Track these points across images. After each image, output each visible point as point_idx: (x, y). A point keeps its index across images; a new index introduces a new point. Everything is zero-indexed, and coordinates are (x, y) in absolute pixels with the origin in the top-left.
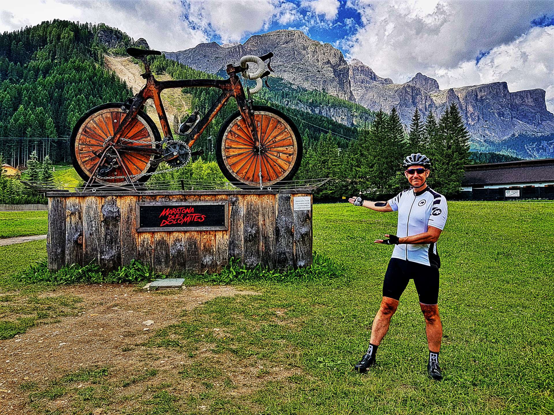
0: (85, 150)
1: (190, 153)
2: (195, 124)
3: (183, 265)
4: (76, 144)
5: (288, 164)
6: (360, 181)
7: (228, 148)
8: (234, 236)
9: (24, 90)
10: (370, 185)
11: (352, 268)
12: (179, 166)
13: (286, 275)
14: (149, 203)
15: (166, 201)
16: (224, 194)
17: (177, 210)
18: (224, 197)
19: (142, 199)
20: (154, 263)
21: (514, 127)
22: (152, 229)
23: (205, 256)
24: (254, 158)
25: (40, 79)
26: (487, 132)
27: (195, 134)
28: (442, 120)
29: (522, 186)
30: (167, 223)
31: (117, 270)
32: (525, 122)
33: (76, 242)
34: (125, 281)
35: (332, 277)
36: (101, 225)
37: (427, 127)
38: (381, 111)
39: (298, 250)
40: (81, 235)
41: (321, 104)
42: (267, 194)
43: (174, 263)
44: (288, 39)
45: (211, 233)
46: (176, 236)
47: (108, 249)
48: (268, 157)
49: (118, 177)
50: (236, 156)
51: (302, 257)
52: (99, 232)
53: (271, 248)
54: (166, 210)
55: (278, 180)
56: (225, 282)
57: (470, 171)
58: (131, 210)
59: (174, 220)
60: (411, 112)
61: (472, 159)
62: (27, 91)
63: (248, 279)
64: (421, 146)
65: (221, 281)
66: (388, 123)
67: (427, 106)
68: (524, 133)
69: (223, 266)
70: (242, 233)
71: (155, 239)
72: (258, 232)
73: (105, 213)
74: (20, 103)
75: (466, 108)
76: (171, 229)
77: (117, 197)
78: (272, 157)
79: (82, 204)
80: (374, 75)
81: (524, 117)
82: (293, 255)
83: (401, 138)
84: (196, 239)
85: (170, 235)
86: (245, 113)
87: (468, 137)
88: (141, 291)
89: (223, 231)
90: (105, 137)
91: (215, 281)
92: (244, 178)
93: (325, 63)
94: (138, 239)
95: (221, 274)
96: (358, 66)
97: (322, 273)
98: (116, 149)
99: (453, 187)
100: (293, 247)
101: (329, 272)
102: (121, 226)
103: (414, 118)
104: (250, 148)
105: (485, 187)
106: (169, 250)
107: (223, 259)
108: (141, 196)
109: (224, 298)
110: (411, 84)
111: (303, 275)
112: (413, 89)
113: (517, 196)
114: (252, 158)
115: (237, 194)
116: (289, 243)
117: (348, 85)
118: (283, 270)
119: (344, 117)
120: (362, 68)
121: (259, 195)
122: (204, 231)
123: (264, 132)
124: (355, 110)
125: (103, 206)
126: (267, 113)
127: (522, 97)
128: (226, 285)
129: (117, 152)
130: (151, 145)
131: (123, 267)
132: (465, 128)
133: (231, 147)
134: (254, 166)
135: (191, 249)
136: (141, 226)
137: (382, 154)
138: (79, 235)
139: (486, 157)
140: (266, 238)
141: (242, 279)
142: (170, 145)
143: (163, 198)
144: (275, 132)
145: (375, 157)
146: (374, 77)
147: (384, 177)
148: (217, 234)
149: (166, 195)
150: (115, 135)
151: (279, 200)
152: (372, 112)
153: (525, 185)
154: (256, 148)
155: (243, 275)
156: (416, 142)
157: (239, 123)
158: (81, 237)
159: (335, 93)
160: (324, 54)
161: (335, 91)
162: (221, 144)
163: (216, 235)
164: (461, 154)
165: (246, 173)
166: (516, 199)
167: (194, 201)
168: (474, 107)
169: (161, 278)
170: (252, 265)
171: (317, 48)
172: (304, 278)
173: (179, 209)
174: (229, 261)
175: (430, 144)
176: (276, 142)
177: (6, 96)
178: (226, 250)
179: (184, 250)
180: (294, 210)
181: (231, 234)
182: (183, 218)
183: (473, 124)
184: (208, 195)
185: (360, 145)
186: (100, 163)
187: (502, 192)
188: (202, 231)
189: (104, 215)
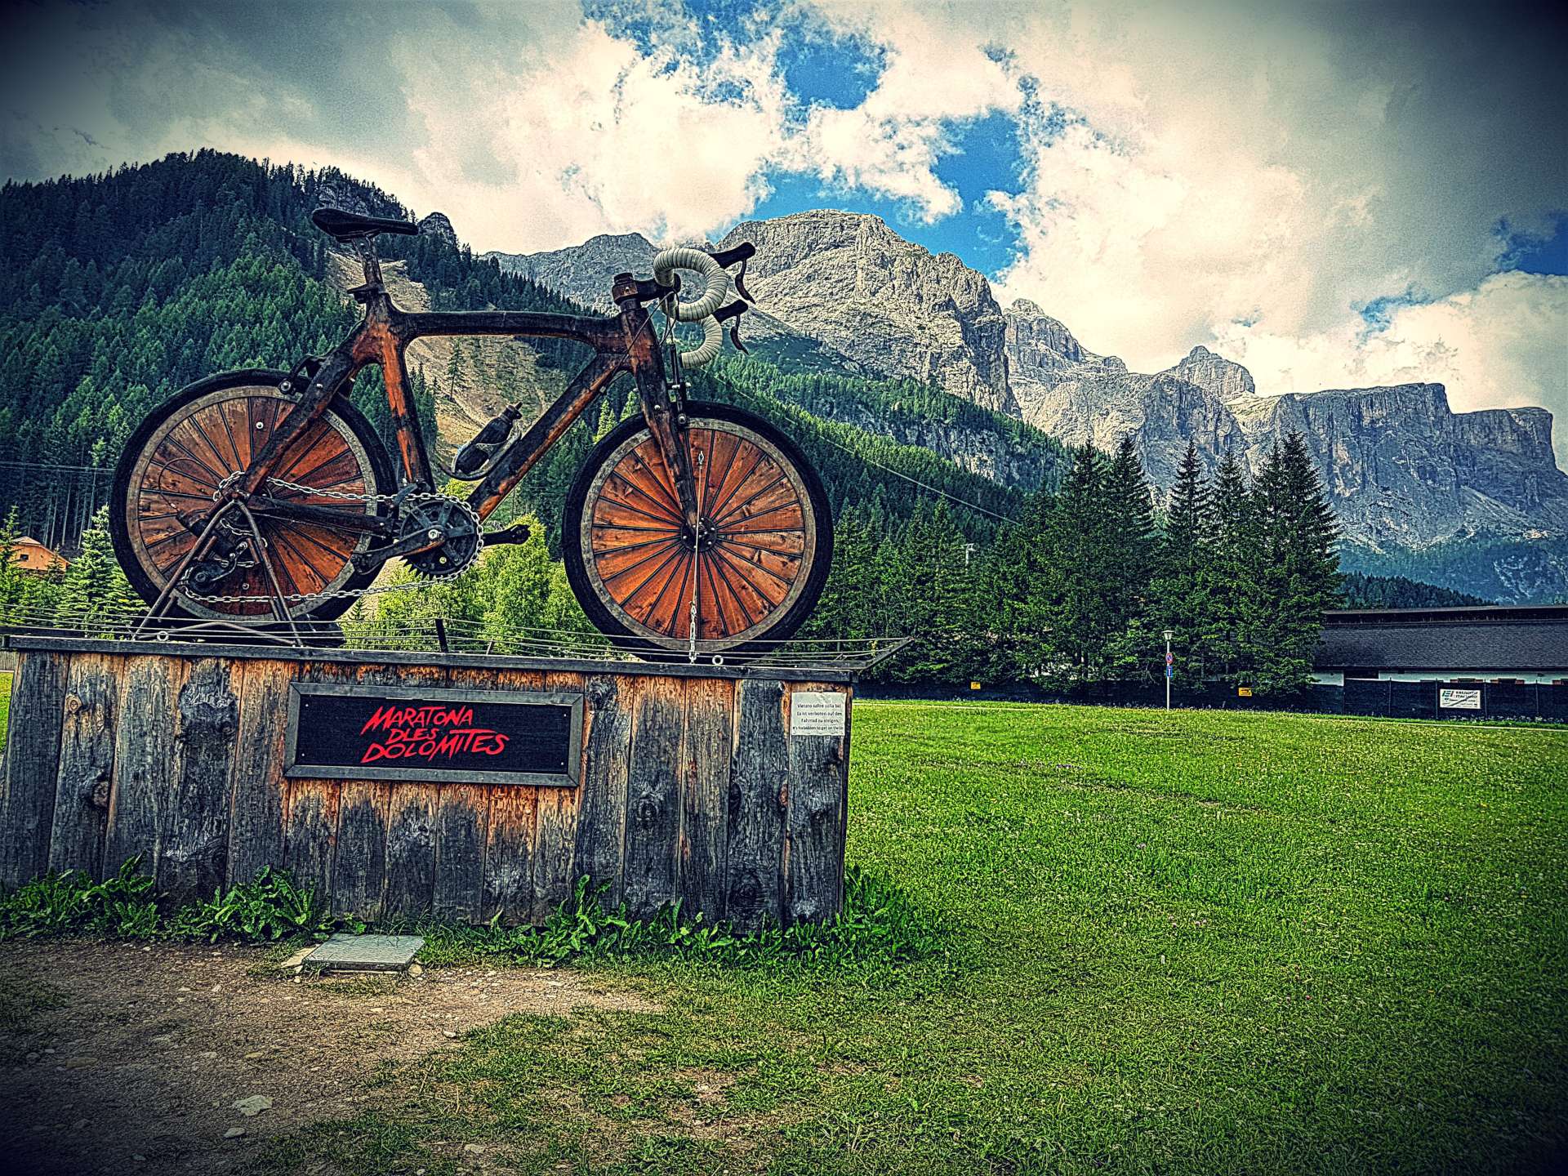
0: (159, 510)
1: (480, 535)
2: (506, 447)
3: (425, 893)
4: (132, 490)
5: (784, 585)
6: (1023, 641)
7: (601, 527)
8: (594, 805)
9: (97, 334)
10: (1052, 654)
11: (970, 927)
12: (445, 576)
13: (752, 945)
14: (330, 688)
15: (386, 684)
16: (571, 672)
17: (418, 713)
18: (571, 679)
19: (310, 672)
20: (332, 880)
21: (1465, 510)
22: (334, 771)
23: (498, 867)
24: (680, 561)
25: (147, 308)
26: (1387, 519)
27: (503, 479)
28: (1261, 480)
29: (1488, 679)
30: (384, 752)
31: (209, 898)
32: (1495, 498)
33: (87, 800)
34: (229, 936)
35: (901, 959)
36: (172, 748)
37: (1219, 498)
38: (1088, 446)
39: (799, 863)
40: (106, 777)
41: (925, 418)
42: (707, 678)
43: (394, 886)
44: (839, 236)
45: (523, 791)
46: (410, 797)
47: (188, 827)
48: (726, 560)
49: (251, 599)
50: (623, 551)
51: (811, 887)
52: (163, 770)
53: (713, 854)
54: (382, 713)
55: (750, 636)
56: (553, 957)
57: (1339, 626)
58: (273, 706)
59: (407, 744)
60: (1174, 454)
61: (1344, 595)
62: (109, 339)
63: (629, 950)
64: (1201, 549)
65: (541, 955)
66: (1109, 481)
67: (1221, 440)
68: (1492, 527)
69: (553, 902)
70: (622, 798)
71: (343, 802)
72: (672, 796)
73: (188, 713)
74: (84, 372)
75: (1331, 451)
76: (396, 773)
77: (232, 663)
78: (735, 561)
79: (119, 678)
80: (1075, 346)
81: (1491, 482)
82: (781, 877)
83: (1145, 525)
84: (471, 810)
85: (391, 794)
86: (659, 422)
87: (1334, 531)
88: (275, 975)
89: (561, 788)
90: (222, 471)
91: (521, 953)
92: (644, 623)
93: (940, 306)
94: (288, 799)
95: (544, 929)
96: (1030, 318)
97: (869, 942)
98: (251, 511)
99: (1288, 672)
100: (780, 853)
101: (891, 942)
102: (238, 756)
103: (1183, 470)
104: (669, 531)
105: (1382, 678)
106: (383, 842)
107: (556, 880)
108: (309, 661)
109: (533, 1019)
110: (1176, 375)
111: (809, 947)
112: (1183, 388)
113: (1473, 707)
114: (675, 562)
115: (613, 674)
116: (770, 840)
117: (1002, 370)
118: (747, 927)
119: (985, 458)
120: (1043, 326)
121: (683, 679)
122: (502, 787)
123: (714, 484)
124: (1018, 440)
125: (184, 688)
126: (728, 426)
127: (1487, 429)
128: (554, 968)
129: (252, 521)
130: (364, 505)
131: (231, 890)
132: (1326, 506)
133: (610, 523)
134: (680, 586)
135: (454, 841)
136: (298, 761)
137: (1088, 568)
138: (101, 779)
139: (1384, 592)
140: (696, 819)
141: (609, 949)
142: (422, 508)
143: (378, 671)
144: (750, 484)
145: (1069, 573)
146: (1074, 353)
147: (1093, 632)
148: (540, 798)
149: (388, 665)
150: (253, 466)
151: (745, 698)
152: (1065, 446)
153: (1496, 678)
154: (687, 530)
155: (615, 936)
156: (1187, 538)
157: (639, 452)
158: (106, 783)
159: (965, 389)
160: (938, 282)
161: (965, 385)
162: (580, 514)
163: (537, 800)
164: (1315, 577)
165: (653, 606)
166: (1469, 717)
167: (475, 687)
168: (1351, 448)
169: (351, 933)
170: (647, 904)
171: (920, 264)
172: (810, 957)
173: (427, 712)
174: (575, 888)
175: (1225, 545)
176: (751, 516)
177: (47, 349)
178: (567, 850)
179: (432, 844)
180: (793, 732)
181: (585, 800)
182: (438, 741)
183: (1347, 495)
184: (522, 671)
185: (1028, 538)
186: (197, 553)
187: (1430, 691)
188: (494, 785)
189: (184, 717)
